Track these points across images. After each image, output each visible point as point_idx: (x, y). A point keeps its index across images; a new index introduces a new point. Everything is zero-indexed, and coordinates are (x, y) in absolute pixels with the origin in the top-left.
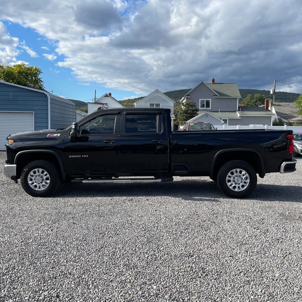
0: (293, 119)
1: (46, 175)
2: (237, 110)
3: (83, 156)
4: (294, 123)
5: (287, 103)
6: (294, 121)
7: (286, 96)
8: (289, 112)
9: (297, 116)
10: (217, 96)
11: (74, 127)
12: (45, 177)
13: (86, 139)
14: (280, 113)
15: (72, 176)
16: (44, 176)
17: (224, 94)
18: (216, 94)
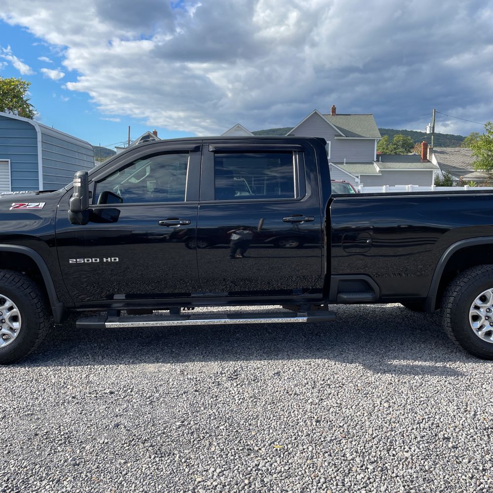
0: (467, 176)
1: (11, 308)
2: (375, 160)
3: (105, 260)
4: (470, 182)
5: (457, 149)
6: (470, 179)
7: (440, 139)
8: (460, 164)
9: (473, 170)
10: (341, 136)
11: (79, 185)
12: (9, 313)
13: (114, 217)
14: (444, 165)
15: (78, 310)
16: (4, 311)
17: (353, 133)
18: (338, 133)
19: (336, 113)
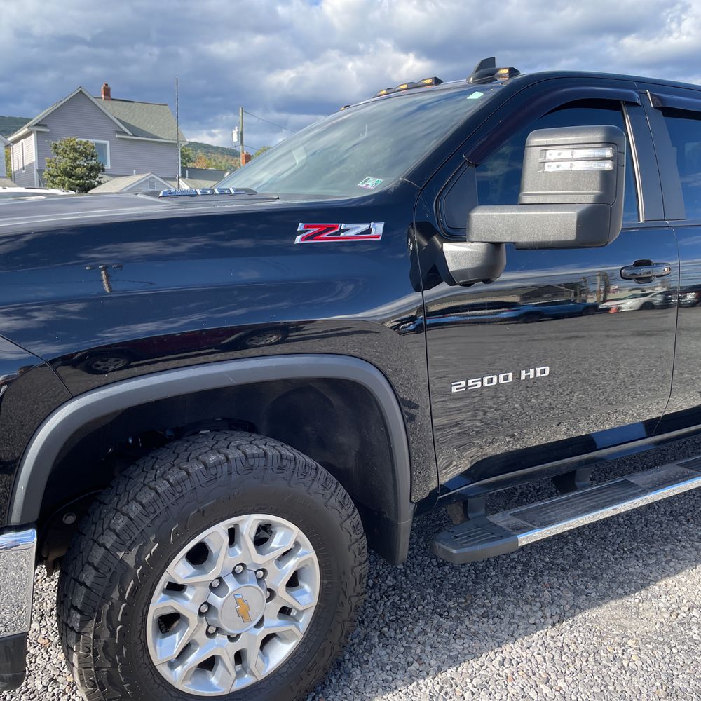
2: (180, 175)
10: (125, 133)
17: (143, 131)
18: (121, 129)
19: (112, 97)
